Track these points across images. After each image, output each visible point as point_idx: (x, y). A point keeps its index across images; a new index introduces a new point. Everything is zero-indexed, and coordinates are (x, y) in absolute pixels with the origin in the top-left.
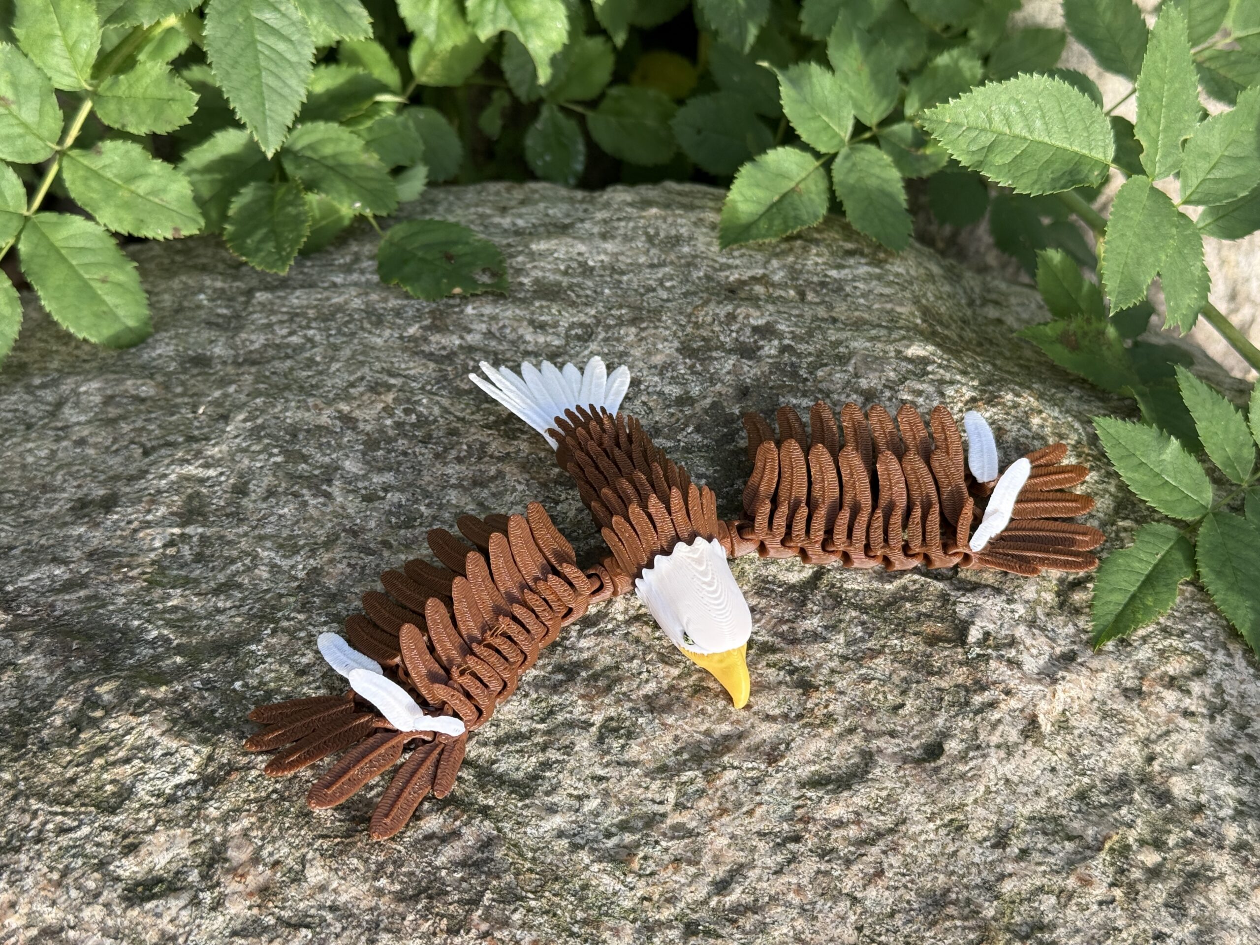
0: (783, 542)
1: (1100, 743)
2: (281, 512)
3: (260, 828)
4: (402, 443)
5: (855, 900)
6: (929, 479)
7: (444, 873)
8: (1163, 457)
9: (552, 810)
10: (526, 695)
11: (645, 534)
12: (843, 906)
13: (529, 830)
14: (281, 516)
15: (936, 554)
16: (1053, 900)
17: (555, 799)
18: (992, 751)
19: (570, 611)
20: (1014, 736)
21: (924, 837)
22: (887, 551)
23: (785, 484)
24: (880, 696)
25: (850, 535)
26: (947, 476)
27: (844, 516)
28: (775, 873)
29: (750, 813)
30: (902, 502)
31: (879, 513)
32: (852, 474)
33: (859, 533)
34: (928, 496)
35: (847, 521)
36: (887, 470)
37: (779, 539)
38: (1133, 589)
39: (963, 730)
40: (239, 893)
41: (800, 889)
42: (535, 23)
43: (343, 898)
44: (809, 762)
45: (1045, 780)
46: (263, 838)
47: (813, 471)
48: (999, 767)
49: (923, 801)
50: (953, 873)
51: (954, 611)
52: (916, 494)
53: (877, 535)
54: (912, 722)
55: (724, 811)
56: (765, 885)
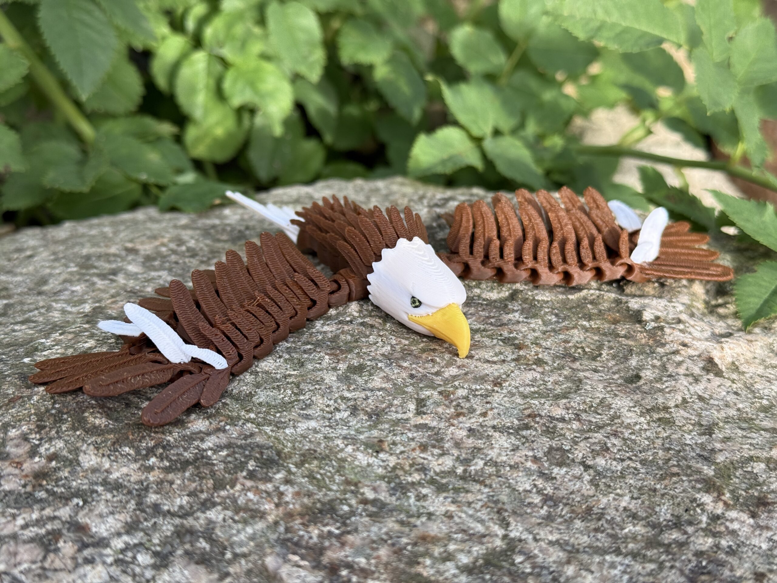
0: (483, 263)
1: (769, 382)
2: (74, 289)
3: (38, 432)
4: (173, 258)
5: (587, 467)
6: (589, 223)
7: (210, 453)
8: (764, 219)
9: (308, 417)
10: (280, 357)
11: (372, 236)
12: (578, 470)
13: (287, 431)
14: (73, 292)
15: (606, 265)
16: (763, 466)
17: (310, 412)
18: (682, 377)
19: (314, 302)
20: (697, 370)
21: (638, 427)
22: (567, 267)
23: (480, 228)
24: (580, 350)
25: (535, 258)
26: (604, 222)
27: (529, 245)
28: (513, 450)
29: (484, 415)
30: (572, 238)
31: (556, 244)
32: (530, 220)
33: (542, 255)
34: (592, 234)
35: (531, 247)
36: (557, 216)
37: (480, 260)
38: (766, 296)
39: (654, 366)
40: (15, 475)
41: (536, 459)
42: (271, 95)
43: (115, 476)
44: (528, 385)
45: (731, 398)
46: (41, 439)
47: (500, 219)
48: (691, 387)
49: (631, 405)
50: (669, 449)
51: (628, 307)
52: (582, 234)
53: (556, 258)
54: (610, 365)
55: (458, 415)
56: (505, 458)
